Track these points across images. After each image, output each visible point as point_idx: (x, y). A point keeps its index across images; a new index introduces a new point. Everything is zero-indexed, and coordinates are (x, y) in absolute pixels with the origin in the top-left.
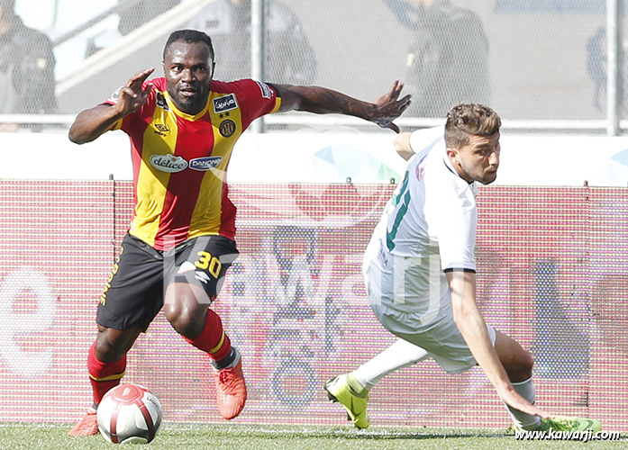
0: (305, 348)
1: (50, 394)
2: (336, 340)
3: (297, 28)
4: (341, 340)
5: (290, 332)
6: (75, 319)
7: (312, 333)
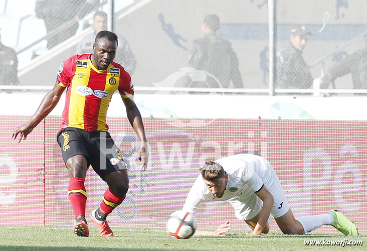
0: (131, 192)
2: (146, 188)
6: (27, 178)
7: (135, 185)
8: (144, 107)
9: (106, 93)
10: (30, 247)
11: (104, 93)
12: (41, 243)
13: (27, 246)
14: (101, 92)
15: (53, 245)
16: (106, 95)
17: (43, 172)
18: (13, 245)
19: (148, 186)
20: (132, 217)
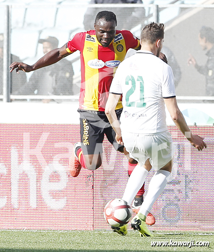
0: (176, 197)
1: (65, 217)
2: (190, 194)
3: (173, 57)
4: (192, 194)
5: (169, 190)
6: (76, 185)
7: (179, 190)
8: (188, 116)
9: (116, 62)
10: (79, 251)
11: (115, 62)
12: (89, 247)
13: (76, 249)
14: (112, 62)
15: (101, 248)
16: (118, 63)
17: (91, 178)
18: (63, 248)
19: (192, 191)
20: (177, 221)
